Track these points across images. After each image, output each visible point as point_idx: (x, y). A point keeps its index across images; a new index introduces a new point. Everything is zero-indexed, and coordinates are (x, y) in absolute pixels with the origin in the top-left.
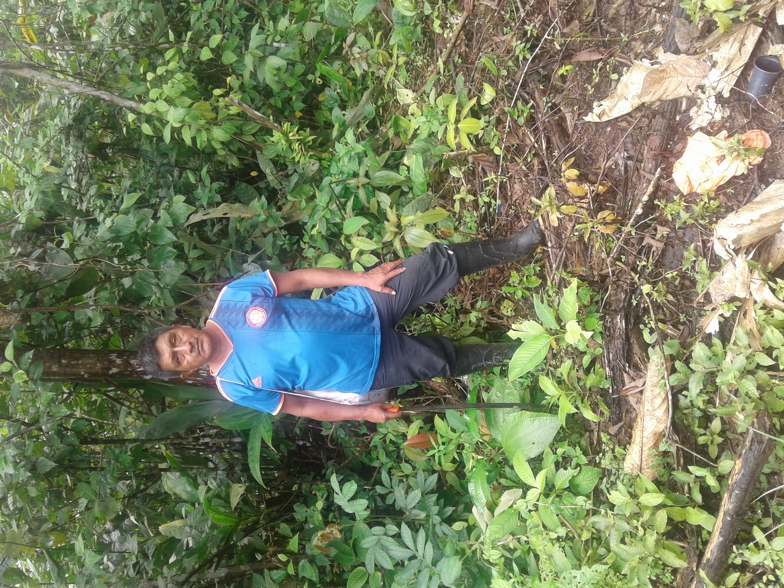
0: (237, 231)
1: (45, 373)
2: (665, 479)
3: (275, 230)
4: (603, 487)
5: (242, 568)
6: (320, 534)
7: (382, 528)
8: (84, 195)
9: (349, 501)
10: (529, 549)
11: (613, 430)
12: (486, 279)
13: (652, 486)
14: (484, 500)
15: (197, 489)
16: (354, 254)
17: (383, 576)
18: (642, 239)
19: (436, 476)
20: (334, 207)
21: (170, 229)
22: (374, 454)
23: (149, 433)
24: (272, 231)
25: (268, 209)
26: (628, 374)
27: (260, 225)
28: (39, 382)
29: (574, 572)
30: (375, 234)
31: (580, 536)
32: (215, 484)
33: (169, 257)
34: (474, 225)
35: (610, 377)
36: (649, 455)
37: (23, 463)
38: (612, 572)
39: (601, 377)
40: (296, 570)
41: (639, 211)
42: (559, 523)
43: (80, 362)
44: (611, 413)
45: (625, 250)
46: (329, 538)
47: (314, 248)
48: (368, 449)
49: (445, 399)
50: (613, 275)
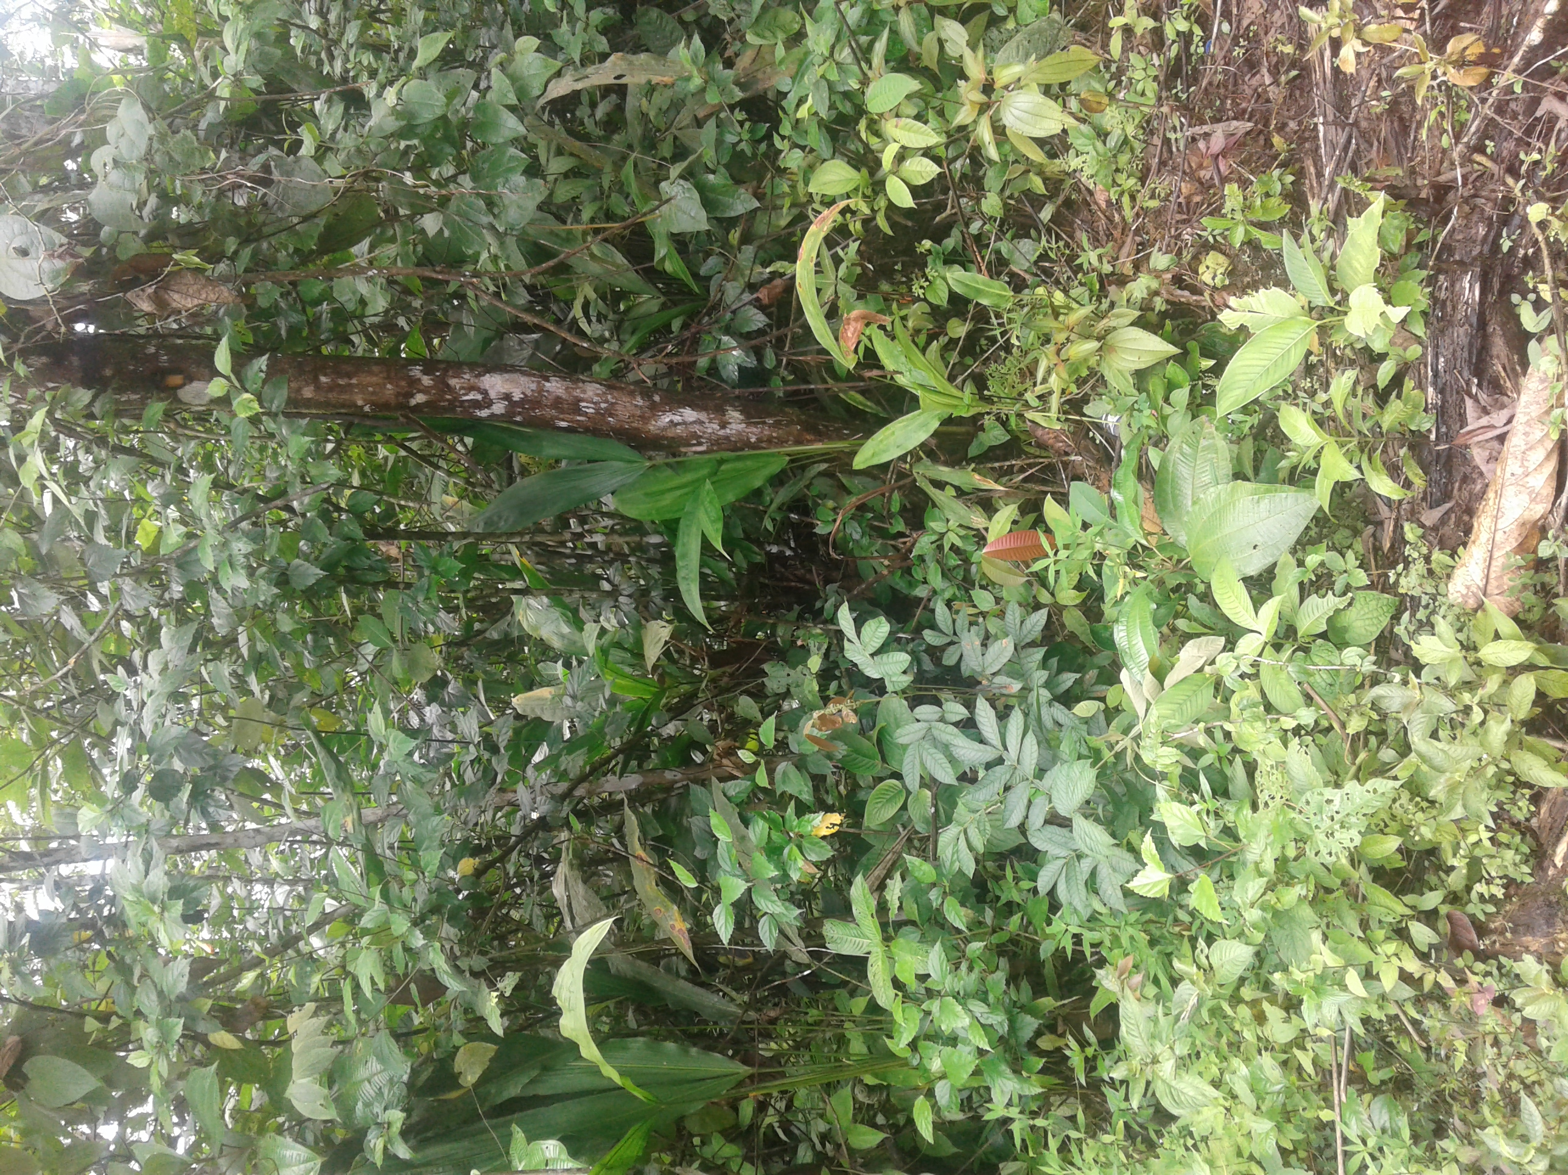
0: (644, 115)
1: (292, 402)
2: (1535, 616)
3: (722, 109)
4: (1400, 630)
5: (669, 775)
6: (816, 714)
7: (936, 708)
8: (336, 42)
9: (872, 655)
10: (1236, 750)
11: (1431, 517)
12: (1173, 207)
13: (1508, 626)
14: (1145, 658)
15: (581, 630)
16: (887, 158)
17: (935, 797)
18: (1536, 102)
19: (1043, 614)
20: (845, 54)
21: (512, 109)
22: (918, 574)
23: (488, 523)
24: (715, 113)
25: (705, 65)
26: (1476, 399)
27: (689, 102)
28: (281, 418)
29: (1329, 793)
30: (931, 115)
31: (1343, 726)
32: (614, 622)
33: (511, 170)
34: (1151, 88)
35: (1435, 406)
36: (1504, 567)
37: (263, 569)
38: (1405, 796)
39: (1415, 407)
40: (772, 781)
41: (1535, 36)
42: (1300, 699)
43: (354, 381)
44: (1430, 483)
45: (1496, 125)
46: (834, 722)
47: (803, 148)
48: (906, 563)
49: (1066, 465)
50: (1464, 184)
